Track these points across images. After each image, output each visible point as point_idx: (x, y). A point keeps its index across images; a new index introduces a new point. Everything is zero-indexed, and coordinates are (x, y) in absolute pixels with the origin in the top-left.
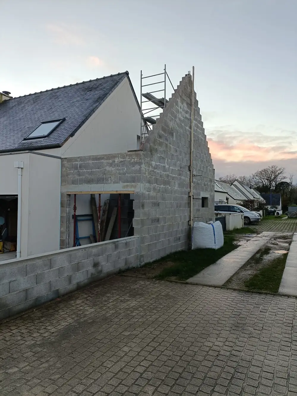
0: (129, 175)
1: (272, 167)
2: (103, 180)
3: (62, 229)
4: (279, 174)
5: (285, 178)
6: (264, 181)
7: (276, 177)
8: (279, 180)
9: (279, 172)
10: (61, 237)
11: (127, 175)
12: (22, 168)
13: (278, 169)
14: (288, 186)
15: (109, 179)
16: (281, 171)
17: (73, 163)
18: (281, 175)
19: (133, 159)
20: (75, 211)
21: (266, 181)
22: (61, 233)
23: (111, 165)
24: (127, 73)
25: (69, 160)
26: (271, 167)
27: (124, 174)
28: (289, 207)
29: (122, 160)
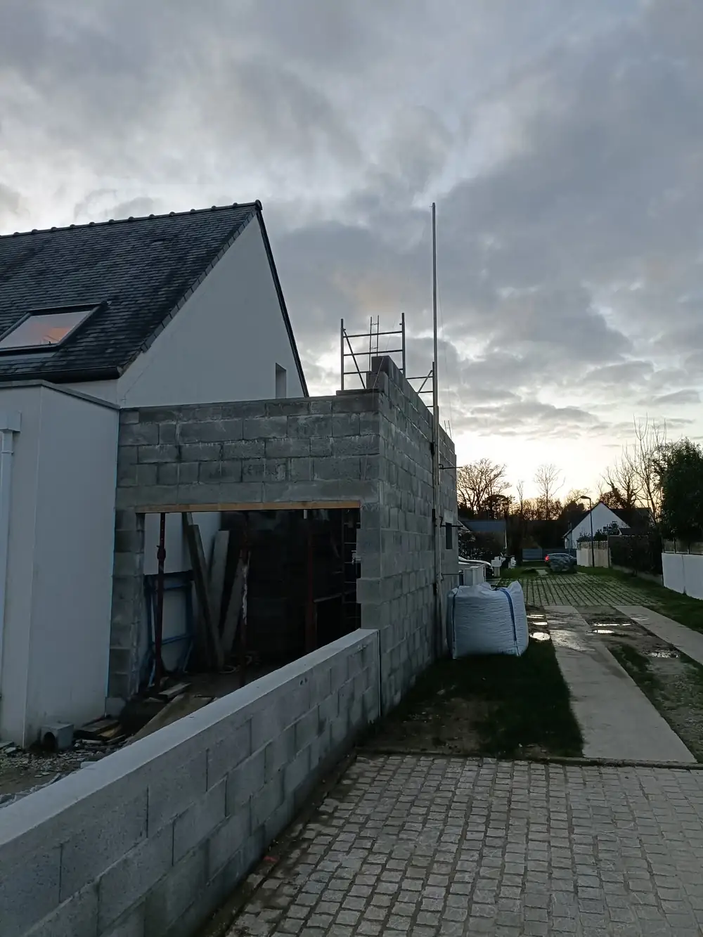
0: (344, 457)
1: (482, 462)
2: (261, 472)
3: (118, 618)
4: (496, 476)
5: (507, 485)
6: (465, 492)
7: (490, 483)
8: (495, 490)
9: (495, 472)
10: (113, 641)
11: (335, 457)
12: (15, 433)
13: (492, 467)
14: (507, 504)
15: (280, 469)
16: (499, 470)
17: (160, 425)
18: (499, 479)
19: (354, 415)
20: (161, 563)
21: (470, 492)
22: (116, 629)
23: (284, 429)
24: (257, 206)
25: (147, 415)
26: (479, 461)
27: (327, 455)
28: (524, 550)
29: (322, 416)
